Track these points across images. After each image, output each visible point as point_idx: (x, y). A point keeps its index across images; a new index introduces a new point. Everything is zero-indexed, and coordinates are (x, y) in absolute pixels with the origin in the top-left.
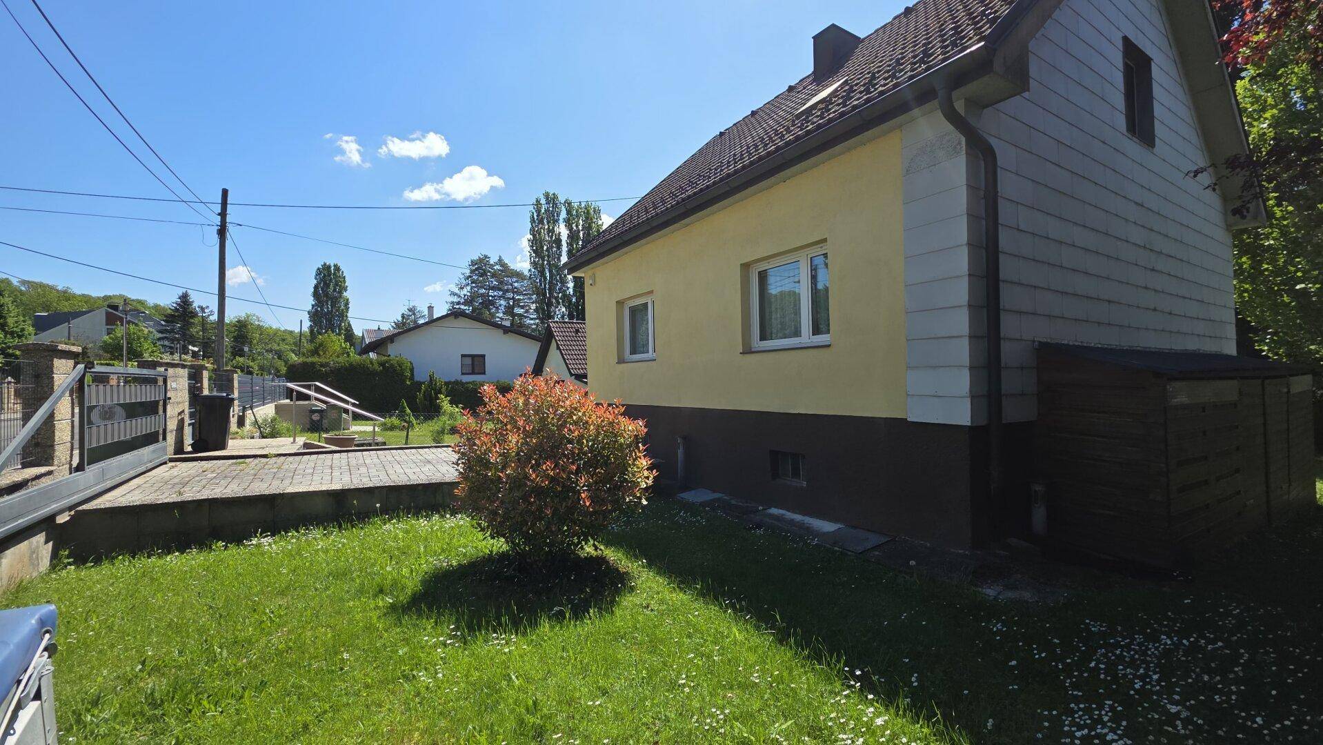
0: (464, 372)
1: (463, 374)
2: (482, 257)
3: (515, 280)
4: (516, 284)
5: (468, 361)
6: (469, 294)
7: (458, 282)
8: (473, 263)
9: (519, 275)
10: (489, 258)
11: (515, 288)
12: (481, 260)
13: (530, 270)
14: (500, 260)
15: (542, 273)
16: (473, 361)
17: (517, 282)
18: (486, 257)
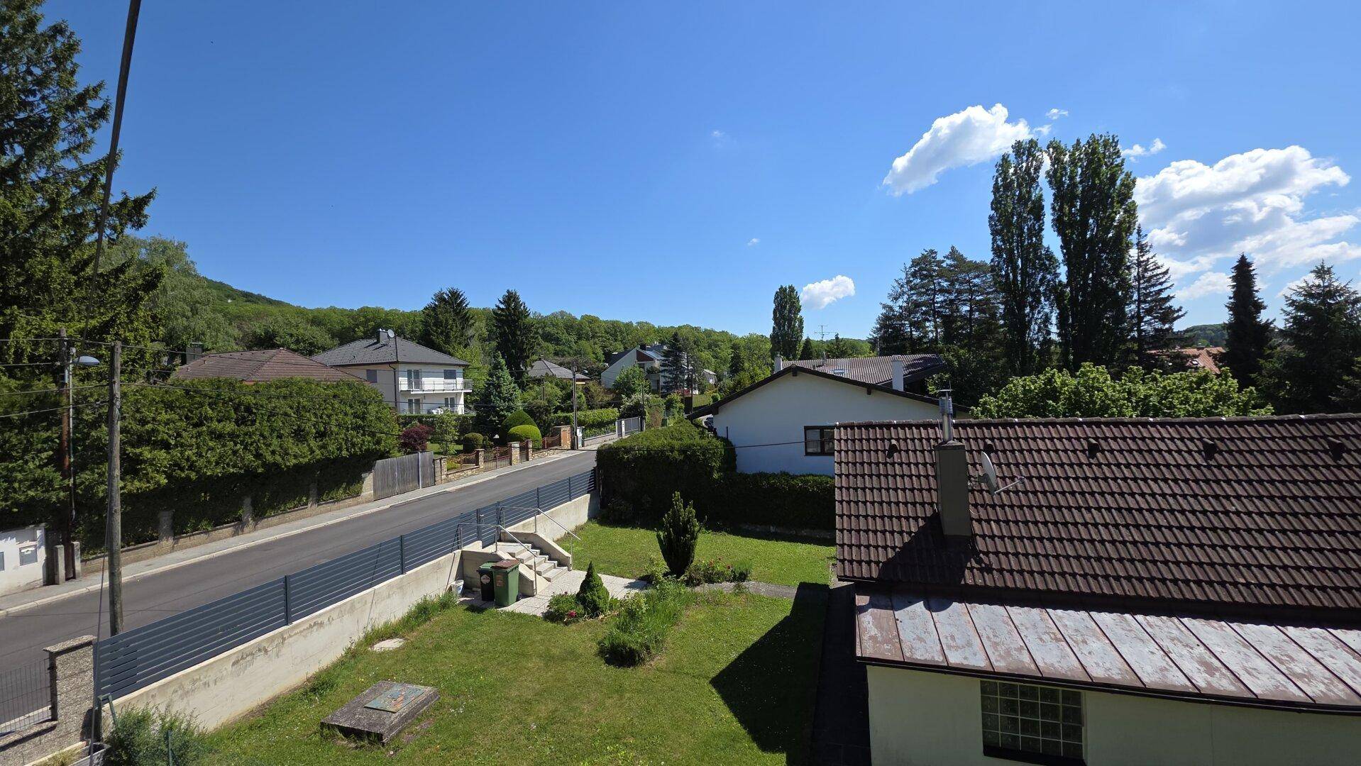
0: (810, 450)
1: (807, 454)
2: (926, 253)
3: (971, 275)
4: (977, 281)
5: (815, 435)
6: (905, 304)
7: (891, 292)
8: (915, 263)
9: (978, 267)
10: (936, 253)
11: (975, 286)
12: (924, 257)
13: (992, 260)
14: (953, 251)
15: (1011, 261)
16: (822, 435)
17: (977, 277)
18: (932, 252)
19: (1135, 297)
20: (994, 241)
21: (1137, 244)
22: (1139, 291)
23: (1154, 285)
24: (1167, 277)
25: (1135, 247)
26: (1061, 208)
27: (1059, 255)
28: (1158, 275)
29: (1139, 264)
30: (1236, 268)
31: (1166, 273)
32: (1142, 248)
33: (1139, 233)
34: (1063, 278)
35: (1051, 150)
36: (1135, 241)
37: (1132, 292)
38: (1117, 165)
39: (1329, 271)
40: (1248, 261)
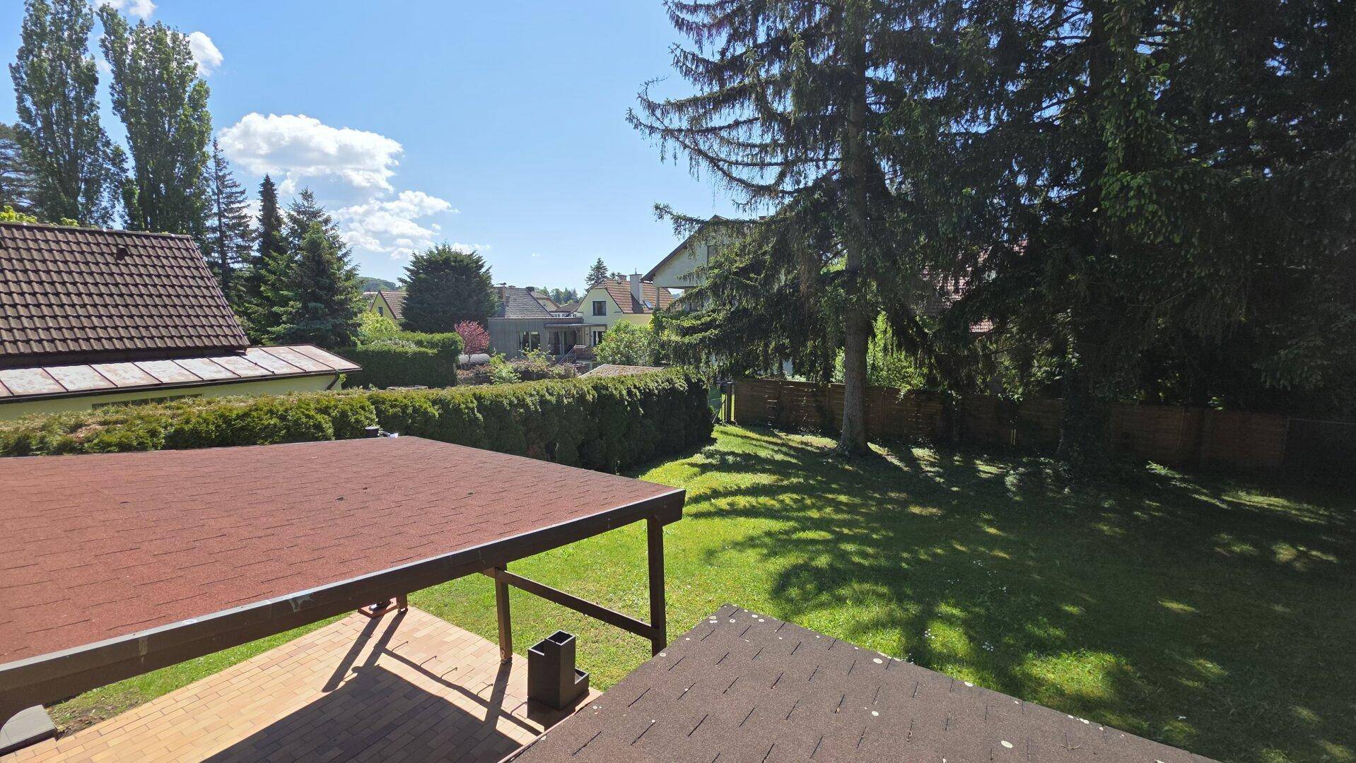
19: (215, 210)
20: (21, 100)
21: (215, 157)
22: (219, 203)
23: (233, 203)
24: (244, 196)
25: (213, 160)
26: (123, 92)
27: (125, 147)
28: (237, 193)
29: (218, 178)
30: (263, 185)
31: (243, 193)
32: (218, 163)
33: (215, 145)
34: (131, 175)
35: (105, 14)
36: (212, 154)
37: (212, 205)
38: (188, 67)
39: (310, 196)
40: (272, 181)
